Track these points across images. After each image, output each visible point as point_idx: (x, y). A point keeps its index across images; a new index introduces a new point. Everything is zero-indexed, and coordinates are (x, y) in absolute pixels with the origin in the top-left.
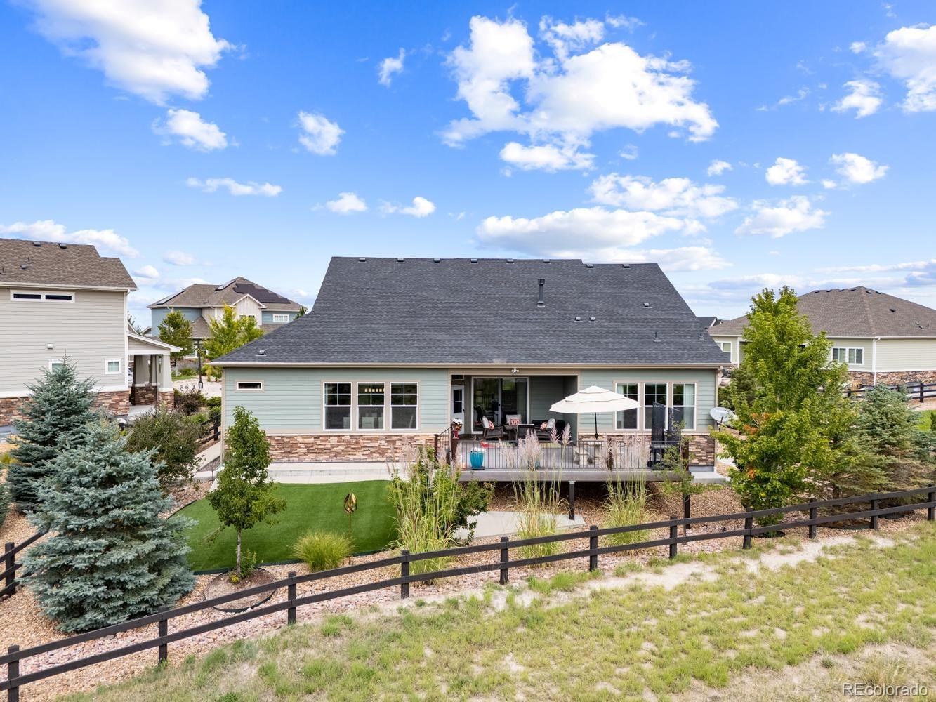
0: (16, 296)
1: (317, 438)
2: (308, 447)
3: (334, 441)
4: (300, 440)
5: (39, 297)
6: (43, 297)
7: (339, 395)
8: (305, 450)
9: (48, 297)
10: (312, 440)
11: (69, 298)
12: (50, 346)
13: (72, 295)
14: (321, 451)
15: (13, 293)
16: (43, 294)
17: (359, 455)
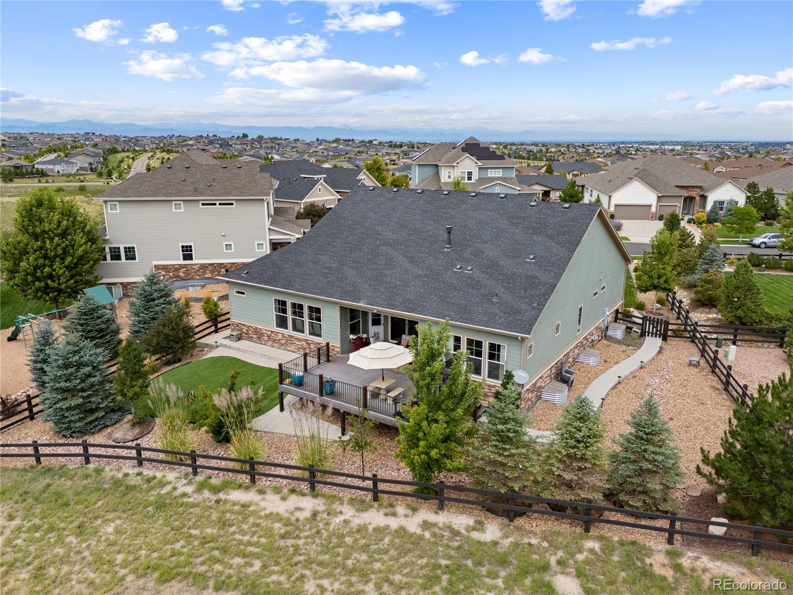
0: (203, 204)
1: (272, 332)
2: (269, 336)
3: (280, 336)
4: (264, 331)
5: (215, 204)
6: (218, 204)
7: (281, 306)
8: (267, 338)
9: (220, 204)
10: (270, 333)
11: (232, 204)
12: (223, 234)
13: (234, 202)
14: (274, 341)
15: (201, 202)
16: (218, 203)
17: (292, 348)
